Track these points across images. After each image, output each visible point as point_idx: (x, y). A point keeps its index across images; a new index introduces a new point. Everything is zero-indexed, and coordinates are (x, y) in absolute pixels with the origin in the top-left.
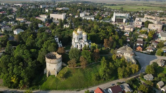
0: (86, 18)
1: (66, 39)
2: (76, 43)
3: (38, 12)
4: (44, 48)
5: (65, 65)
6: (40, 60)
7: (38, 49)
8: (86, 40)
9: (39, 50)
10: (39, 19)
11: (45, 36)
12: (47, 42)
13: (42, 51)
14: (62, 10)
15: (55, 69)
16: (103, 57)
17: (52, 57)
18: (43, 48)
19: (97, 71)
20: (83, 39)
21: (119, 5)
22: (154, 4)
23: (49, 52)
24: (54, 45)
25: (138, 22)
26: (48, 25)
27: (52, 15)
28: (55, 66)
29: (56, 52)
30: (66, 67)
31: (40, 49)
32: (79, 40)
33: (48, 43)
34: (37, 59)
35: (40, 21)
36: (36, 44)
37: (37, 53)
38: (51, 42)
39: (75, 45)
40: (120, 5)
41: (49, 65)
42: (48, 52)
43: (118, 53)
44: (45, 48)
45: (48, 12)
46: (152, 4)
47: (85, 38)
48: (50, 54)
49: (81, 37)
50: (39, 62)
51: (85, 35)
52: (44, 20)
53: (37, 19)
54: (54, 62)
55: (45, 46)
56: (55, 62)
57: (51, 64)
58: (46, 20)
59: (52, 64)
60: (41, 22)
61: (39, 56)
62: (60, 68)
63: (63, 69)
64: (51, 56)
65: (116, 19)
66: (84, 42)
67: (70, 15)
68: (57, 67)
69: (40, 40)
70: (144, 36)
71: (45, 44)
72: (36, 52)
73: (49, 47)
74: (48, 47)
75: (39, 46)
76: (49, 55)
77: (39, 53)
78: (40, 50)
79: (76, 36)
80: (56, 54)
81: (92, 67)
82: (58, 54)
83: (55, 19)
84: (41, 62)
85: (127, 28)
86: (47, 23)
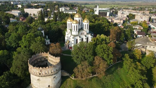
0: (67, 12)
1: (55, 32)
2: (75, 36)
3: (9, 8)
4: (22, 46)
5: (66, 74)
6: (17, 71)
7: (11, 49)
8: (88, 31)
9: (13, 51)
10: (10, 13)
11: (23, 28)
12: (27, 36)
13: (19, 53)
14: (38, 5)
15: (49, 86)
16: (126, 55)
17: (39, 62)
18: (20, 46)
19: (121, 79)
20: (84, 29)
21: (91, 4)
22: (121, 3)
23: (34, 53)
24: (42, 40)
25: (123, 15)
26: (23, 20)
27: (27, 10)
28: (51, 81)
29: (47, 52)
30: (69, 79)
31: (15, 49)
32: (79, 31)
33: (30, 38)
34: (11, 69)
35: (12, 16)
36: (7, 41)
37: (10, 57)
38: (36, 36)
39: (73, 39)
40: (93, 4)
41: (38, 79)
42: (32, 53)
43: (137, 47)
44: (25, 47)
45: (21, 8)
46: (119, 3)
47: (87, 29)
48: (36, 56)
49: (80, 28)
50: (15, 76)
51: (87, 22)
52: (18, 15)
53: (7, 14)
54: (47, 73)
55: (24, 42)
56: (50, 72)
57: (41, 78)
58: (20, 14)
59: (44, 78)
60: (14, 17)
61: (14, 63)
62: (58, 82)
63: (65, 83)
64: (39, 60)
65: (99, 12)
66: (86, 34)
67: (49, 10)
68: (54, 82)
69: (14, 35)
70: (139, 27)
71: (25, 40)
72: (7, 55)
73: (33, 45)
74: (30, 45)
75: (13, 44)
76: (35, 59)
77: (14, 57)
78: (16, 51)
79: (75, 25)
80: (47, 57)
81: (112, 73)
82: (52, 56)
83: (31, 15)
84: (19, 74)
85: (115, 20)
86: (22, 18)
